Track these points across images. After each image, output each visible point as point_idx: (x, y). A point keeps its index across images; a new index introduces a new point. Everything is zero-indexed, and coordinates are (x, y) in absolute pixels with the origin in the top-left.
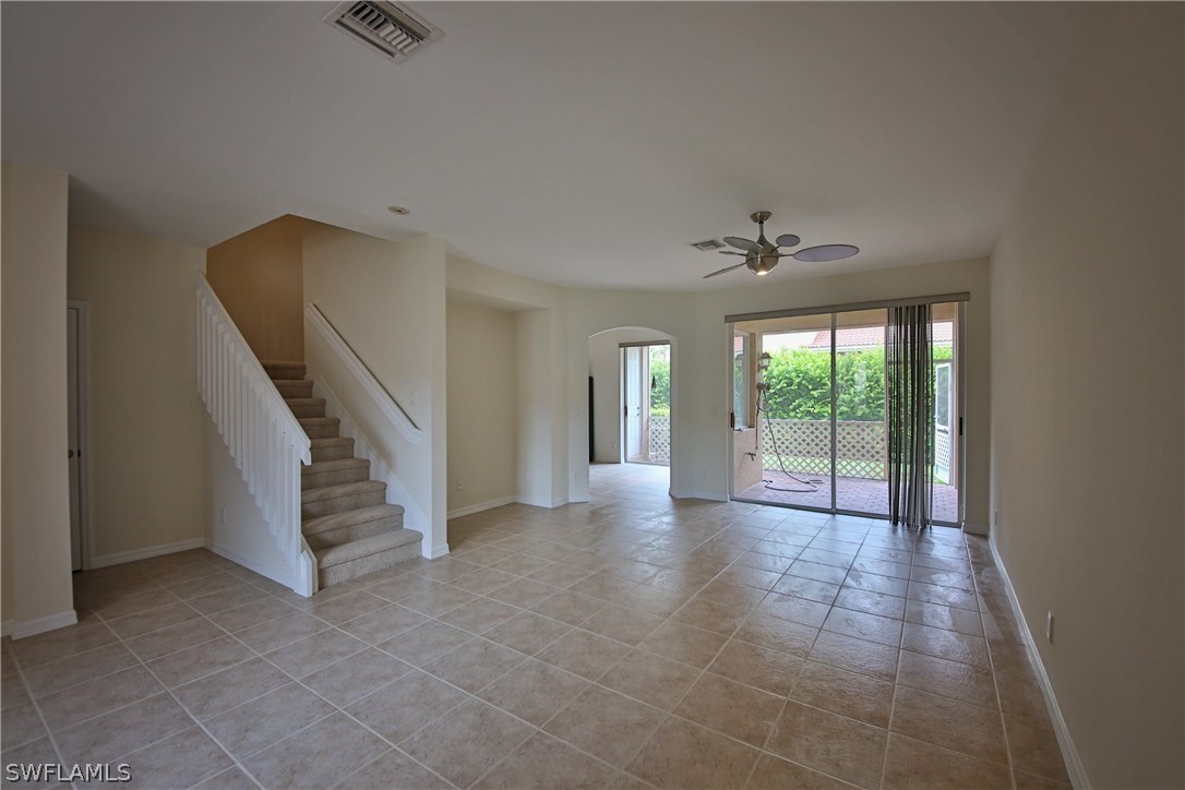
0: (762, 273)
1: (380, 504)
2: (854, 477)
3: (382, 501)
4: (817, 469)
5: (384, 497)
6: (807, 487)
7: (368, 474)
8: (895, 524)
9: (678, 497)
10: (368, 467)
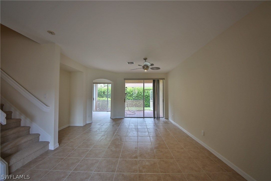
0: (146, 71)
1: (27, 134)
2: (139, 111)
3: (28, 133)
4: (133, 110)
5: (29, 132)
6: (133, 113)
7: (20, 124)
8: (155, 118)
9: (113, 118)
10: (20, 122)
